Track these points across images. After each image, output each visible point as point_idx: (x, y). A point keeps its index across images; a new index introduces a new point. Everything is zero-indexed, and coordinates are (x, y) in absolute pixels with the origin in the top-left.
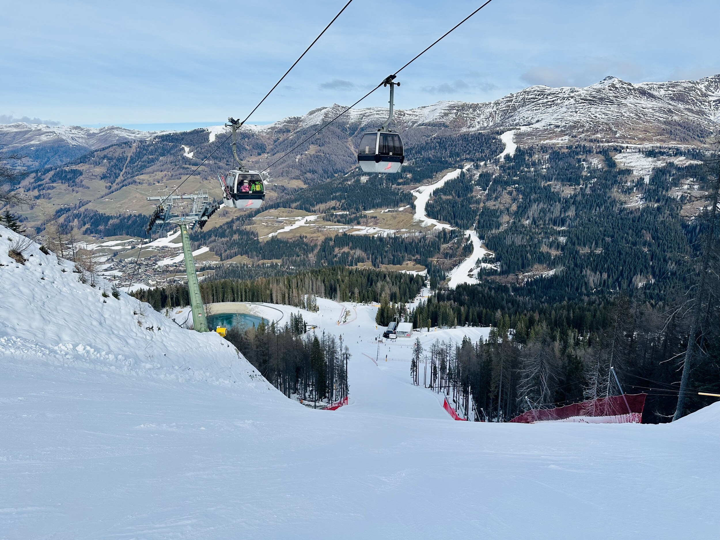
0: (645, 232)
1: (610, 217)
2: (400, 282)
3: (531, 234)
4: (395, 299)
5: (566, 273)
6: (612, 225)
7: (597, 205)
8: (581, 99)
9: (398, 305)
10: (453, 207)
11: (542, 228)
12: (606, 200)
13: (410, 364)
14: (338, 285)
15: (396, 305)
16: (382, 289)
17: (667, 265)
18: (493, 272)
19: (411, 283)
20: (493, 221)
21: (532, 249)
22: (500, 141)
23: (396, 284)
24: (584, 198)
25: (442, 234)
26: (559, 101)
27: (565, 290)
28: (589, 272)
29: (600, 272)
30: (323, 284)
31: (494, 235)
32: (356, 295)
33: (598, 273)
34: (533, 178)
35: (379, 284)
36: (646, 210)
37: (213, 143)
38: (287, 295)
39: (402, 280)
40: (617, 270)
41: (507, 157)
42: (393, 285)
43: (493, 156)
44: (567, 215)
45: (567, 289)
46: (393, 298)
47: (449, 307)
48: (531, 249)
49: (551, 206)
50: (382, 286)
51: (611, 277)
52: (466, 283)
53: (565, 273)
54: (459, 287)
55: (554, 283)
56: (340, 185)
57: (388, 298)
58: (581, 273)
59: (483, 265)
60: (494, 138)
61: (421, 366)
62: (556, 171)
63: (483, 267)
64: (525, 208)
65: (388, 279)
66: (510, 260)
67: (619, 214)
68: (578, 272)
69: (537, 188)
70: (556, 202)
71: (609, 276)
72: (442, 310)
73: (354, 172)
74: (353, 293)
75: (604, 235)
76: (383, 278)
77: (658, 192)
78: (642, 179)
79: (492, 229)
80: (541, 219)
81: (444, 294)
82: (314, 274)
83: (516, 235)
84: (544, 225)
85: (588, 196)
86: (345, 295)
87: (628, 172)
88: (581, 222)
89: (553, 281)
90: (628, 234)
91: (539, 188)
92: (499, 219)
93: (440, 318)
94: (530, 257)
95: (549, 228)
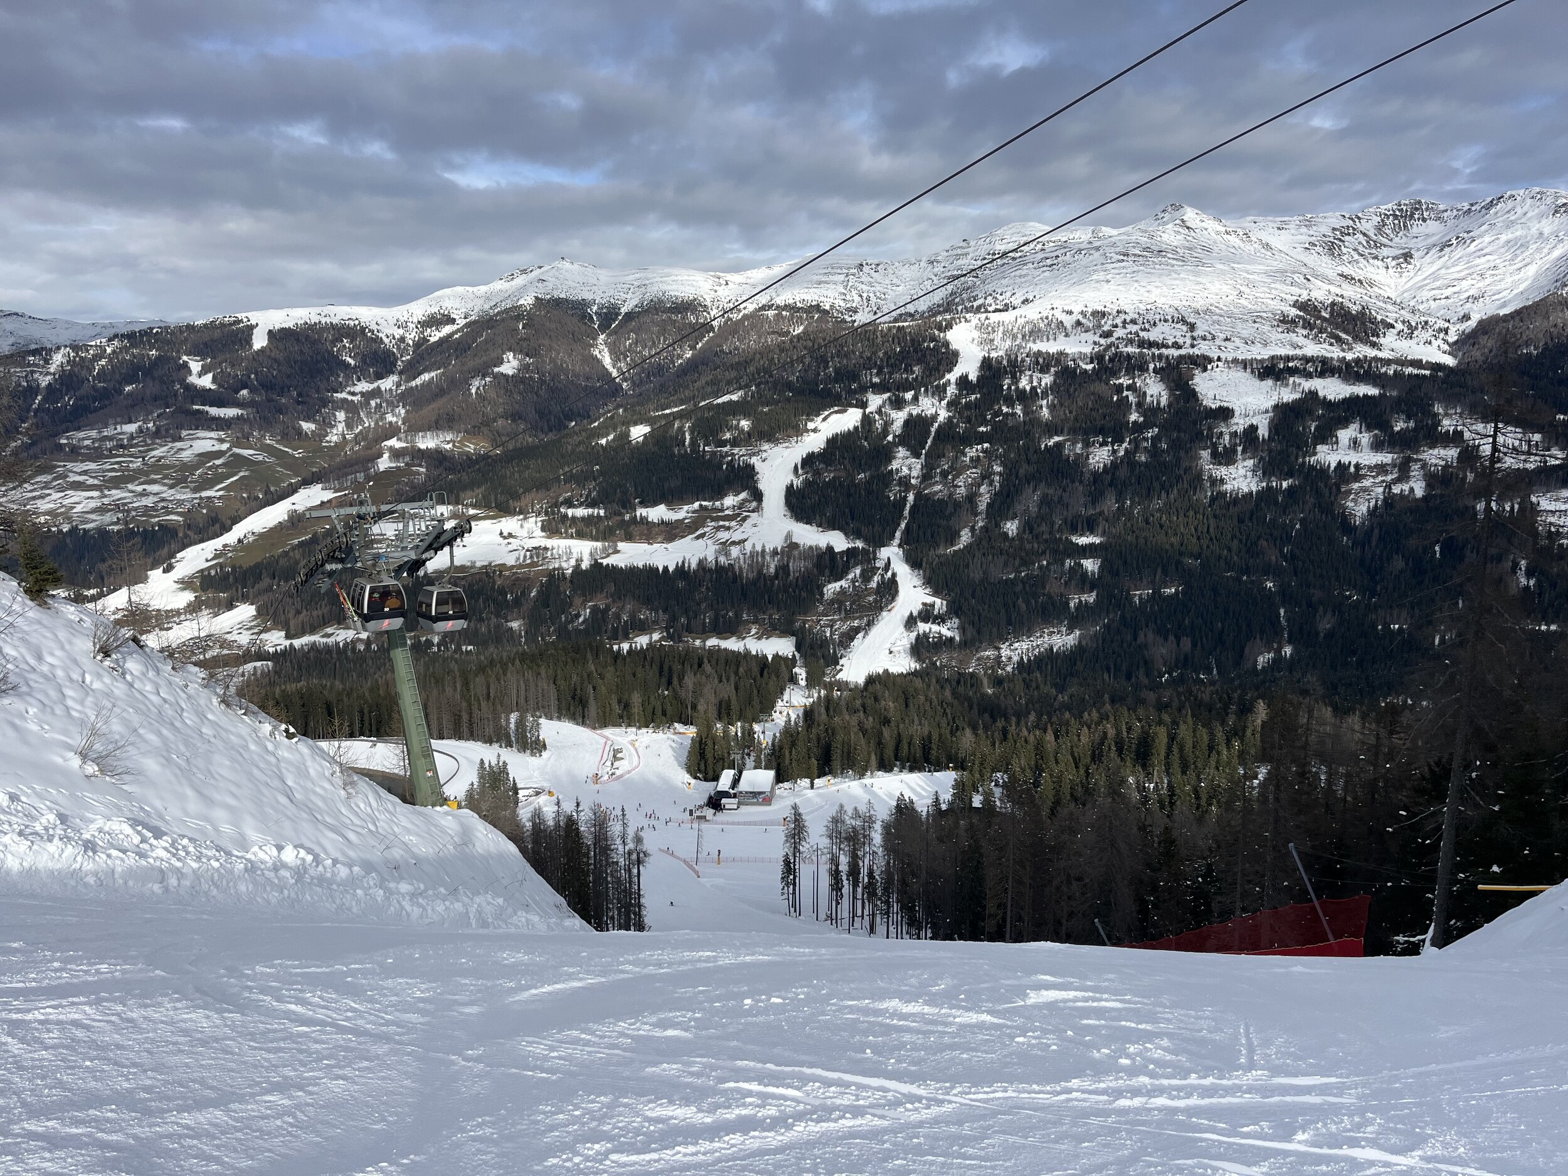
0: (1265, 543)
1: (1191, 513)
2: (736, 674)
3: (1023, 554)
4: (729, 714)
5: (1104, 641)
6: (1196, 530)
7: (1163, 487)
8: (1119, 253)
9: (736, 729)
10: (849, 495)
11: (1046, 541)
12: (1180, 476)
13: (779, 868)
14: (590, 687)
15: (732, 729)
16: (697, 692)
17: (1315, 615)
18: (945, 643)
19: (762, 675)
20: (939, 527)
21: (1028, 588)
22: (947, 344)
23: (728, 680)
24: (1132, 471)
25: (827, 557)
26: (1068, 258)
27: (1103, 680)
28: (1151, 636)
29: (1176, 637)
30: (552, 686)
31: (942, 560)
32: (636, 710)
33: (1171, 638)
34: (1022, 429)
35: (689, 680)
36: (1266, 496)
37: (262, 350)
38: (465, 717)
39: (741, 669)
40: (1212, 631)
41: (963, 381)
42: (720, 681)
43: (932, 379)
44: (1098, 510)
45: (1106, 676)
46: (725, 712)
47: (856, 729)
48: (1024, 587)
49: (1064, 490)
50: (695, 684)
51: (1199, 645)
52: (886, 671)
53: (1100, 641)
54: (871, 680)
55: (1078, 663)
56: (581, 448)
57: (713, 712)
58: (1135, 639)
59: (923, 627)
60: (933, 339)
61: (805, 872)
62: (1071, 412)
63: (921, 632)
64: (1008, 496)
65: (707, 667)
66: (980, 615)
67: (1210, 506)
68: (1129, 637)
69: (1032, 451)
70: (1073, 482)
71: (1194, 645)
72: (840, 736)
73: (612, 417)
74: (627, 706)
75: (1181, 554)
76: (696, 666)
77: (1288, 456)
78: (1253, 428)
79: (938, 546)
80: (1043, 519)
81: (840, 698)
82: (528, 661)
83: (990, 557)
84: (1050, 533)
85: (1142, 468)
86: (608, 709)
87: (1225, 413)
88: (1129, 525)
89: (1075, 660)
90: (1229, 550)
91: (1035, 452)
92: (951, 523)
93: (836, 756)
94: (1023, 607)
95: (1061, 539)
